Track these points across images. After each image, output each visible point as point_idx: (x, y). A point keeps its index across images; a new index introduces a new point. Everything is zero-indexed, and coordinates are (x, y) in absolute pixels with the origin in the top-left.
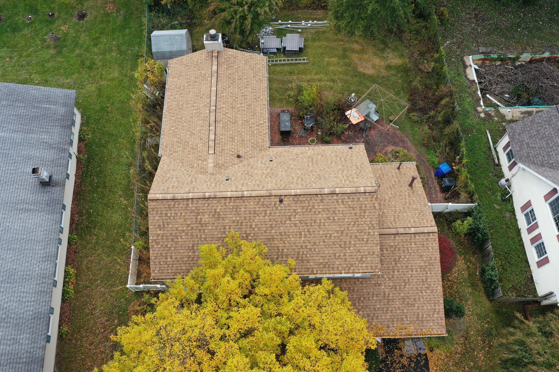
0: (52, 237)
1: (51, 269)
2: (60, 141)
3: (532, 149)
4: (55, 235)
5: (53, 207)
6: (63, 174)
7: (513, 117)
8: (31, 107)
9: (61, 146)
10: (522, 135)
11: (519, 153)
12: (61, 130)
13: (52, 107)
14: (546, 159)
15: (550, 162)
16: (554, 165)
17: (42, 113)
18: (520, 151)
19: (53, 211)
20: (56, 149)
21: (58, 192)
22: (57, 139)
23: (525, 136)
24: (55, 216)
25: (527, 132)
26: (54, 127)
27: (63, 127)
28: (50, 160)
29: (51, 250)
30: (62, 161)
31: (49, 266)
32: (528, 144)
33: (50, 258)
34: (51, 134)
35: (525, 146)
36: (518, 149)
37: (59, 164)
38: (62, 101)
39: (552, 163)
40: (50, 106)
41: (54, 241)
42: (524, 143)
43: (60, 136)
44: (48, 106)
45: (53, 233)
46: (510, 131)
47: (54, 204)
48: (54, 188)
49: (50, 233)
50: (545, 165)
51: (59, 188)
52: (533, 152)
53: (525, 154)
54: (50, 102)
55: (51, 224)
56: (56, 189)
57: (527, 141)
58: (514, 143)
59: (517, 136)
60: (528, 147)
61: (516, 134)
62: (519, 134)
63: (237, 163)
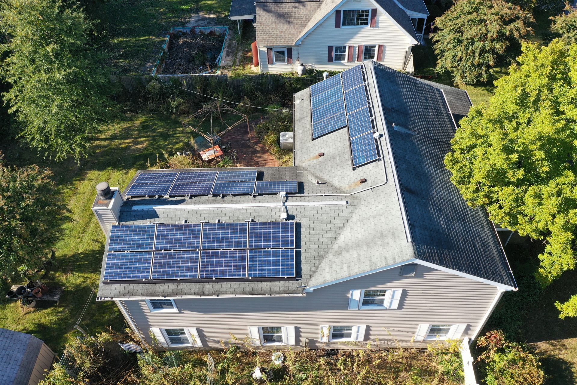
3: (288, 30)
7: (230, 61)
10: (271, 35)
11: (287, 40)
14: (300, 22)
15: (304, 19)
16: (307, 17)
23: (273, 32)
25: (270, 30)
32: (281, 32)
35: (282, 34)
36: (283, 40)
39: (306, 18)
42: (279, 35)
46: (263, 43)
50: (305, 24)
52: (290, 30)
53: (290, 36)
57: (278, 32)
58: (276, 42)
59: (271, 38)
60: (284, 32)
61: (268, 39)
62: (269, 36)
63: (331, 183)
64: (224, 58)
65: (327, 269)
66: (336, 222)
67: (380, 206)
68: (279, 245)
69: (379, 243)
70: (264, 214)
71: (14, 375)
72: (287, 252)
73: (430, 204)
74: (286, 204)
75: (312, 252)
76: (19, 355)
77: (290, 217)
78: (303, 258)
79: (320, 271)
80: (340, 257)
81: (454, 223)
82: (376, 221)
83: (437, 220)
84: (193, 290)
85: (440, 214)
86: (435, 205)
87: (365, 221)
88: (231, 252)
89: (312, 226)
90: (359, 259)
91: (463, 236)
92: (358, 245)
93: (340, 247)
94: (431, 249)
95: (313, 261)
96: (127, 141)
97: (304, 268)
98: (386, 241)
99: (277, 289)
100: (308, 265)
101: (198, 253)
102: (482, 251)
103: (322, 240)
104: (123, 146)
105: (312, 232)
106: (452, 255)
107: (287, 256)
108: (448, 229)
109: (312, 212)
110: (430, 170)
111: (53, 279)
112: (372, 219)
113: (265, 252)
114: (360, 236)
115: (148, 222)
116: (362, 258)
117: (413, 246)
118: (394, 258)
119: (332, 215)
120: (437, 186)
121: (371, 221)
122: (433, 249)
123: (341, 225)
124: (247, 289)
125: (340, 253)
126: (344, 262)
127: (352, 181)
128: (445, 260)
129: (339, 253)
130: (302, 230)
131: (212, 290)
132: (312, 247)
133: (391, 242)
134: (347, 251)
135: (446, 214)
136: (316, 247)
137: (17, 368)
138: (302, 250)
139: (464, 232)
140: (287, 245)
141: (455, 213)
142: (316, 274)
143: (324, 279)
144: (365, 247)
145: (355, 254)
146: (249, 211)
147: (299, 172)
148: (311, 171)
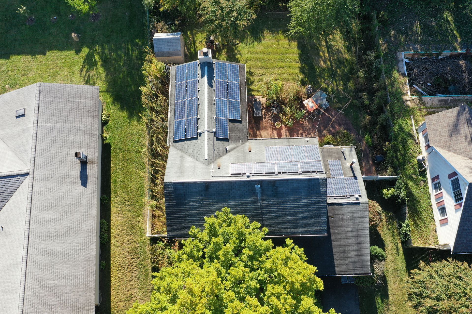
0: (92, 202)
1: (94, 226)
2: (91, 128)
3: (443, 137)
4: (94, 201)
5: (91, 180)
6: (95, 154)
7: (432, 104)
8: (67, 102)
9: (92, 132)
10: (436, 125)
11: (433, 139)
12: (91, 119)
13: (83, 101)
14: (453, 146)
15: (455, 148)
16: (458, 151)
17: (76, 106)
18: (434, 137)
19: (91, 183)
20: (89, 135)
21: (93, 168)
22: (89, 127)
23: (439, 126)
24: (93, 186)
25: (440, 123)
26: (86, 117)
27: (92, 116)
28: (85, 143)
29: (92, 212)
30: (94, 144)
31: (92, 223)
32: (440, 132)
33: (92, 218)
34: (84, 123)
35: (438, 134)
36: (433, 136)
37: (92, 147)
38: (90, 96)
39: (456, 150)
40: (81, 100)
41: (94, 206)
42: (438, 132)
43: (91, 124)
44: (80, 100)
45: (93, 200)
46: (428, 121)
47: (91, 177)
48: (90, 165)
49: (91, 199)
50: (451, 150)
51: (93, 165)
52: (443, 139)
53: (438, 140)
54: (81, 97)
55: (91, 193)
56: (92, 166)
57: (439, 130)
58: (430, 131)
59: (433, 126)
60: (440, 135)
61: (432, 124)
62: (435, 125)
63: (225, 154)
64: (436, 99)
65: (175, 153)
66: (197, 155)
67: (199, 173)
68: (187, 131)
69: (179, 171)
70: (202, 123)
71: (164, 51)
72: (184, 135)
73: (203, 198)
74: (206, 132)
75: (184, 146)
76: (172, 49)
77: (200, 134)
78: (183, 143)
80: (180, 157)
81: (195, 211)
82: (191, 171)
83: (193, 200)
84: (172, 101)
85: (198, 204)
86: (204, 202)
88: (185, 112)
89: (196, 145)
90: (174, 164)
91: (189, 214)
93: (184, 157)
94: (172, 192)
95: (181, 147)
96: (327, 55)
97: (178, 144)
98: (178, 173)
99: (171, 134)
100: (179, 145)
101: (185, 99)
102: (183, 224)
103: (189, 150)
104: (321, 53)
105: (193, 145)
106: (174, 204)
107: (182, 136)
108: (189, 206)
109: (202, 144)
110: (230, 204)
111: (223, 49)
112: (193, 169)
113: (184, 126)
114: (186, 164)
115: (200, 75)
117: (170, 182)
119: (201, 153)
120: (219, 206)
122: (173, 194)
123: (195, 158)
124: (171, 122)
126: (176, 158)
128: (169, 199)
129: (182, 157)
130: (194, 141)
131: (171, 108)
132: (187, 146)
133: (177, 175)
134: (181, 160)
135: (199, 207)
136: (187, 148)
137: (167, 51)
138: (185, 142)
139: (192, 216)
140: (187, 135)
141: (203, 214)
142: (175, 149)
143: (171, 152)
144: (179, 166)
145: (178, 162)
146: (203, 116)
147: (241, 141)
148: (240, 147)
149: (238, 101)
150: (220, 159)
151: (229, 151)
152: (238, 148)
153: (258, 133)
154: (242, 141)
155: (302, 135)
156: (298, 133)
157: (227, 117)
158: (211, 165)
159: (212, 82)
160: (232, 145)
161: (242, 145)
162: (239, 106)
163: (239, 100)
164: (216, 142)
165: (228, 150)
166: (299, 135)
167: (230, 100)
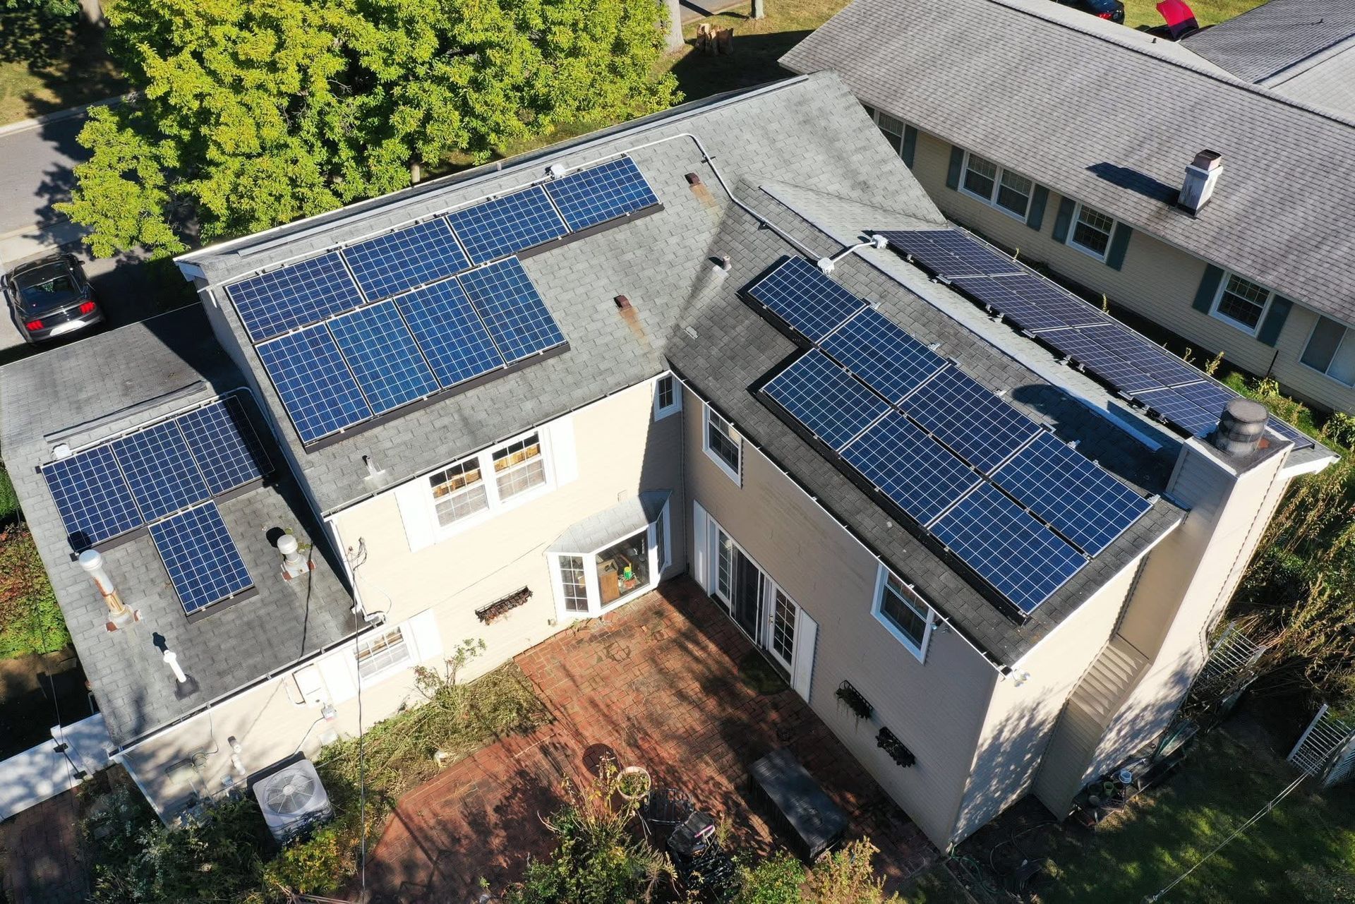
2: (1302, 273)
12: (1345, 292)
19: (1092, 185)
20: (1278, 257)
21: (1136, 211)
22: (1312, 271)
24: (1077, 184)
37: (1220, 243)
43: (1321, 281)
51: (1146, 215)
55: (1061, 171)
56: (1149, 211)
63: (711, 250)
67: (748, 136)
69: (823, 123)
79: (912, 210)
80: (871, 182)
82: (781, 137)
87: (787, 156)
92: (840, 158)
98: (815, 113)
112: (779, 145)
114: (820, 158)
116: (860, 144)
118: (844, 95)
121: (783, 144)
125: (865, 183)
126: (878, 173)
127: (695, 204)
129: (864, 186)
133: (815, 106)
134: (855, 173)
143: (921, 198)
144: (838, 145)
145: (856, 158)
147: (693, 334)
148: (675, 312)
149: (846, 445)
150: (717, 220)
151: (705, 270)
152: (681, 302)
153: (711, 704)
154: (686, 338)
155: (477, 821)
156: (506, 826)
157: (826, 345)
158: (733, 187)
159: (1044, 411)
160: (713, 294)
161: (677, 326)
162: (820, 432)
163: (848, 453)
164: (782, 253)
165: (717, 268)
166: (493, 817)
167: (884, 415)
